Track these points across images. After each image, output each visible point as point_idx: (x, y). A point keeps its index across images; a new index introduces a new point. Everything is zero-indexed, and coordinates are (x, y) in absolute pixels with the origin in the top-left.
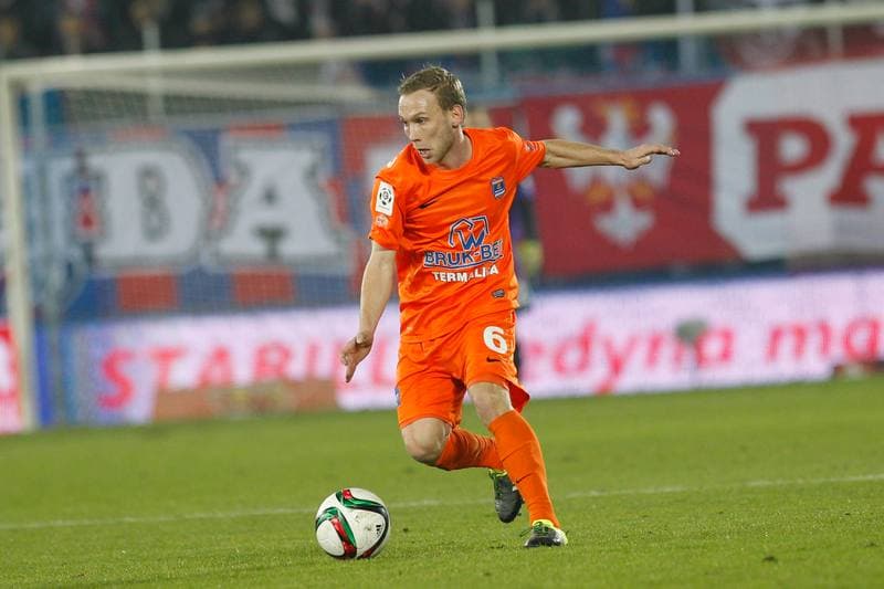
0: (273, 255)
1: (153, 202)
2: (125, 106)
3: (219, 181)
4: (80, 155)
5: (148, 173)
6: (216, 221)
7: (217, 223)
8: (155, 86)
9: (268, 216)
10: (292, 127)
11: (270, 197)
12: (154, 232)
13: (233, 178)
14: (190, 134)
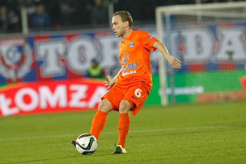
0: (231, 59)
1: (199, 44)
2: (191, 19)
3: (216, 39)
4: (179, 32)
5: (198, 37)
6: (215, 49)
7: (216, 49)
8: (199, 14)
9: (229, 48)
10: (236, 25)
11: (230, 43)
12: (199, 52)
13: (220, 38)
14: (209, 27)
